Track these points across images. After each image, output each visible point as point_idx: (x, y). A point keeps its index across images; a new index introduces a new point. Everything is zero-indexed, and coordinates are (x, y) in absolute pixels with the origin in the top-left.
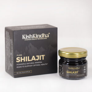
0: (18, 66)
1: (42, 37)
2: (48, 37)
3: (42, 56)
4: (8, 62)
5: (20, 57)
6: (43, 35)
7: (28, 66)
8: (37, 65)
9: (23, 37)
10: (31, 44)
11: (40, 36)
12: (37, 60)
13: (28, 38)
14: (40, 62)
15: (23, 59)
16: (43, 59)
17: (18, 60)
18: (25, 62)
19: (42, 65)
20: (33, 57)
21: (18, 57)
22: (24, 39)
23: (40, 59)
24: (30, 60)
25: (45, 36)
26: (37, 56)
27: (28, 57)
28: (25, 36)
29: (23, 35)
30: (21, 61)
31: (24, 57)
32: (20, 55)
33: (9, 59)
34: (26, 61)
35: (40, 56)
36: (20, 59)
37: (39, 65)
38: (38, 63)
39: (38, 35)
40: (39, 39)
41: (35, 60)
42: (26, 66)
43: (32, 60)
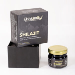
0: (21, 39)
1: (38, 19)
2: (42, 18)
3: (37, 32)
4: (13, 36)
5: (22, 33)
6: (38, 17)
7: (28, 39)
8: (34, 38)
9: (24, 19)
10: (29, 24)
11: (36, 18)
12: (34, 34)
13: (28, 20)
14: (36, 36)
15: (24, 35)
16: (38, 34)
17: (21, 35)
18: (26, 37)
19: (37, 38)
20: (31, 33)
21: (21, 33)
22: (25, 21)
23: (36, 34)
24: (29, 35)
25: (39, 18)
26: (34, 32)
27: (28, 33)
28: (26, 19)
29: (24, 18)
30: (23, 36)
31: (25, 33)
32: (22, 32)
33: (14, 34)
34: (26, 35)
35: (36, 32)
36: (22, 35)
37: (35, 38)
38: (34, 36)
39: (34, 18)
40: (35, 20)
41: (32, 35)
42: (26, 39)
43: (30, 35)
